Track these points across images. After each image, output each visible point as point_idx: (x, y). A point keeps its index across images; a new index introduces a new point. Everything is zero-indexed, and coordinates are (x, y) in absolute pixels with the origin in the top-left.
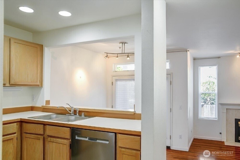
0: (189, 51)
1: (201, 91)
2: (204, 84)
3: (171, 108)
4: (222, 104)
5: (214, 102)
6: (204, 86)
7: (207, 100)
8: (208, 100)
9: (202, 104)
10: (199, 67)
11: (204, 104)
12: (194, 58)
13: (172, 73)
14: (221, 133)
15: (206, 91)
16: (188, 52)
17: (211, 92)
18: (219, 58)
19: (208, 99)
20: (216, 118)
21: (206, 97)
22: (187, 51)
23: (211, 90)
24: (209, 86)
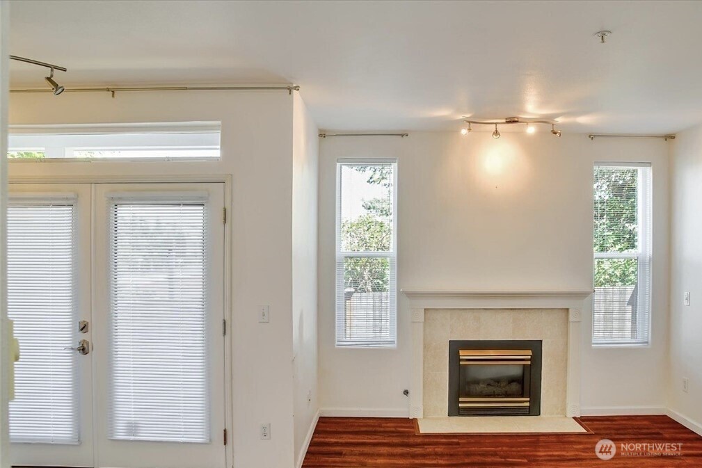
0: (297, 88)
1: (343, 250)
2: (354, 228)
3: (227, 318)
4: (412, 295)
5: (381, 283)
6: (352, 234)
7: (363, 278)
8: (366, 278)
9: (348, 290)
10: (338, 165)
11: (352, 290)
12: (320, 130)
13: (231, 175)
14: (406, 392)
15: (361, 251)
16: (294, 91)
17: (373, 251)
18: (402, 135)
19: (366, 275)
20: (392, 342)
21: (358, 268)
22: (290, 90)
23: (374, 245)
24: (369, 235)
